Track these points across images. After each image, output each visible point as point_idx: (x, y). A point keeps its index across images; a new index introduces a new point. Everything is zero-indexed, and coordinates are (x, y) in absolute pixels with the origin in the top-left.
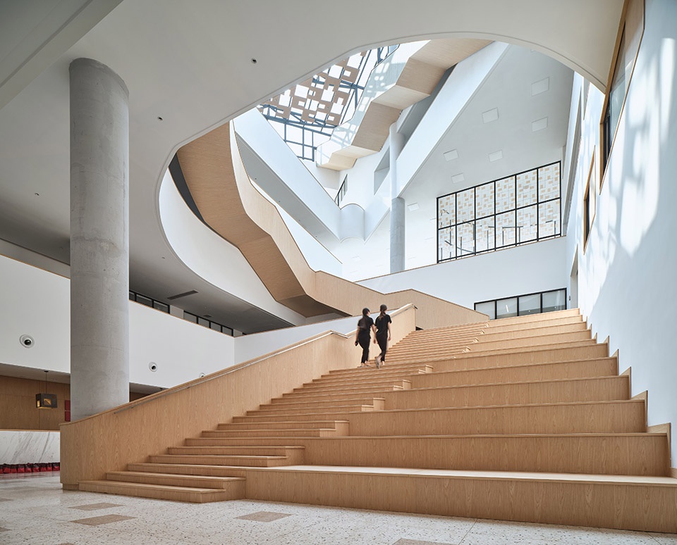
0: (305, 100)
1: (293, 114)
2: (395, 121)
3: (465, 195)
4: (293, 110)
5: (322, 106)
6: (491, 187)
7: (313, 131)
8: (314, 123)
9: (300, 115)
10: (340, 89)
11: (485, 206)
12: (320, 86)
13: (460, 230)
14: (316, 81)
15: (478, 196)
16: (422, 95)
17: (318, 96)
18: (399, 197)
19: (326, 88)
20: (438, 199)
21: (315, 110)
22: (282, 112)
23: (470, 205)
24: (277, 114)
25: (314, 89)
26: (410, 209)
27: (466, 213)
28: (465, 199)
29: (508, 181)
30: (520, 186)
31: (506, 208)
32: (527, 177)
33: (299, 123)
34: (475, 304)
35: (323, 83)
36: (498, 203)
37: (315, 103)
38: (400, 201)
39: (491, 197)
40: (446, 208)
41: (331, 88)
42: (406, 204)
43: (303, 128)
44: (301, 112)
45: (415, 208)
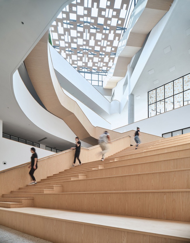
0: (97, 63)
1: (94, 69)
2: (129, 63)
3: (160, 89)
4: (94, 68)
5: (105, 64)
6: (172, 84)
7: (102, 75)
8: (102, 72)
9: (96, 69)
10: (111, 56)
11: (169, 92)
12: (103, 56)
13: (158, 104)
14: (102, 55)
15: (166, 88)
16: (139, 48)
17: (102, 60)
18: (131, 94)
19: (105, 57)
20: (148, 92)
21: (102, 66)
22: (89, 69)
23: (162, 93)
24: (88, 70)
25: (101, 58)
26: (136, 98)
27: (161, 97)
28: (160, 91)
29: (179, 80)
30: (185, 81)
31: (179, 92)
32: (188, 77)
33: (96, 73)
34: (162, 134)
35: (104, 55)
36: (175, 90)
37: (102, 63)
38: (132, 95)
39: (172, 88)
40: (152, 96)
41: (107, 56)
42: (135, 96)
43: (98, 74)
44: (96, 68)
45: (139, 98)
